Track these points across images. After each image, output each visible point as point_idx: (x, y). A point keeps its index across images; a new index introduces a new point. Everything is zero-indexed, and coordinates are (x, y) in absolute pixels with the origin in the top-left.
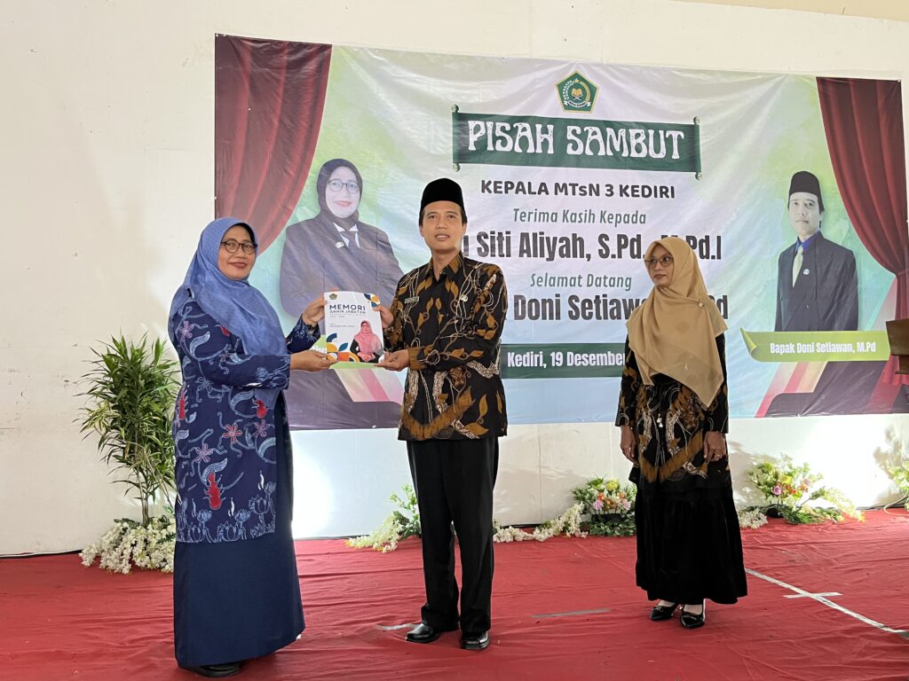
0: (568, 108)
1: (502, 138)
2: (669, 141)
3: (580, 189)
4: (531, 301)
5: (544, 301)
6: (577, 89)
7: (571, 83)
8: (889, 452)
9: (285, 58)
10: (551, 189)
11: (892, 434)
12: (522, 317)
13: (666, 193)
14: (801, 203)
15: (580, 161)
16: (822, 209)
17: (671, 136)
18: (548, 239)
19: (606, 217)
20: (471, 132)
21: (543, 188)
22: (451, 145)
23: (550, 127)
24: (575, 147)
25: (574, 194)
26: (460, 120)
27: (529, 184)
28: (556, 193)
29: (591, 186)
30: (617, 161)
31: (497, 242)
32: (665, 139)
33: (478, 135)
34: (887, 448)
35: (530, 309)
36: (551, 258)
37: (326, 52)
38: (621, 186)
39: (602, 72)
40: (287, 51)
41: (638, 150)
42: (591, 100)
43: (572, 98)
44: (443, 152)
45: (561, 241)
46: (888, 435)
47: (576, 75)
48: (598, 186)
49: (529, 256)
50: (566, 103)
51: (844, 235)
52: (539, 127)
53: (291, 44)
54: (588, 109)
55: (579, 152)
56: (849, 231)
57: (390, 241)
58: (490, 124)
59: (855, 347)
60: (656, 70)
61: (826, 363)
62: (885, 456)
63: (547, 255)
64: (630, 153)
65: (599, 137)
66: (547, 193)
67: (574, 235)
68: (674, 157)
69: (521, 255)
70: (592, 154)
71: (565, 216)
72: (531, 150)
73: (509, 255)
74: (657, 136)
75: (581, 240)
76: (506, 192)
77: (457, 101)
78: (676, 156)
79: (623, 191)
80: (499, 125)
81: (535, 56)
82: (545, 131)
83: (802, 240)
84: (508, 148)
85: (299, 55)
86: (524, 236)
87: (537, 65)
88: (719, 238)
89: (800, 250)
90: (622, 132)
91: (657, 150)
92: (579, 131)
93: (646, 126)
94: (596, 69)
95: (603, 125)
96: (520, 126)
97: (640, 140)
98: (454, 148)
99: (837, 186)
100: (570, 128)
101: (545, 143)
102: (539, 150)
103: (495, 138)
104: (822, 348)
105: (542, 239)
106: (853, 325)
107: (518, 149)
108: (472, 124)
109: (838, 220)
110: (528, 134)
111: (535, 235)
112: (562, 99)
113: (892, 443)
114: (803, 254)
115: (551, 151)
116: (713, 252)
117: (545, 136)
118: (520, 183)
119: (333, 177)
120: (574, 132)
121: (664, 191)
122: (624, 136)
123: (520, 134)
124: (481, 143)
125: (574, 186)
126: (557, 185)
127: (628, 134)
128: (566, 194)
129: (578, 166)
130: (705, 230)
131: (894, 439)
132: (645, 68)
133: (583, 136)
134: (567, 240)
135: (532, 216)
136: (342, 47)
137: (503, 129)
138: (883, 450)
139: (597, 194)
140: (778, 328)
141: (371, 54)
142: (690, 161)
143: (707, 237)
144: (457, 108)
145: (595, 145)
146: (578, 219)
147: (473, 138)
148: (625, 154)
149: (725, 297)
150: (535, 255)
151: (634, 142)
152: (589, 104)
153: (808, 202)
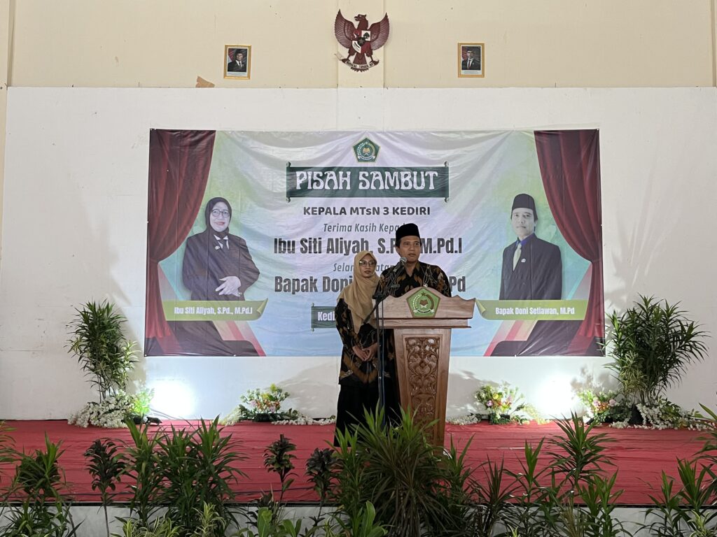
0: (359, 160)
1: (317, 181)
2: (427, 178)
3: (367, 211)
4: (334, 280)
5: (342, 280)
6: (367, 148)
7: (363, 145)
8: (583, 383)
9: (189, 140)
10: (348, 211)
11: (585, 370)
12: (328, 290)
13: (424, 212)
14: (521, 215)
15: (366, 194)
16: (536, 218)
17: (429, 175)
18: (345, 242)
19: (383, 227)
20: (298, 179)
21: (343, 211)
22: (285, 186)
23: (349, 173)
24: (364, 184)
25: (363, 214)
26: (291, 171)
27: (334, 208)
28: (351, 214)
29: (374, 209)
30: (391, 193)
31: (313, 244)
32: (425, 177)
33: (303, 180)
34: (581, 379)
35: (333, 285)
36: (347, 254)
37: (213, 135)
38: (394, 208)
39: (383, 136)
40: (190, 136)
41: (406, 185)
42: (376, 155)
43: (363, 154)
44: (280, 191)
45: (354, 243)
46: (583, 371)
47: (366, 140)
48: (378, 208)
49: (333, 252)
50: (359, 157)
51: (552, 236)
52: (341, 173)
53: (192, 131)
54: (373, 160)
55: (367, 187)
56: (556, 233)
57: (247, 244)
58: (310, 173)
59: (559, 311)
60: (421, 133)
61: (536, 321)
62: (580, 385)
63: (344, 252)
64: (400, 186)
65: (380, 178)
66: (345, 214)
67: (362, 239)
68: (430, 188)
69: (328, 252)
70: (375, 188)
71: (356, 227)
72: (336, 187)
73: (320, 252)
74: (419, 175)
75: (367, 242)
76: (320, 214)
77: (290, 160)
78: (432, 187)
79: (395, 211)
80: (316, 173)
81: (340, 129)
82: (345, 176)
83: (521, 239)
84: (321, 187)
85: (197, 138)
86: (330, 240)
87: (341, 135)
88: (460, 239)
89: (519, 246)
90: (396, 174)
91: (419, 184)
92: (367, 174)
93: (412, 169)
94: (379, 135)
95: (383, 170)
96: (329, 173)
97: (408, 178)
98: (287, 188)
99: (547, 203)
100: (361, 173)
101: (345, 183)
102: (341, 188)
103: (313, 181)
104: (533, 311)
105: (341, 242)
106: (557, 295)
107: (327, 187)
108: (298, 173)
109: (548, 225)
110: (334, 178)
111: (337, 240)
112: (357, 156)
113: (585, 376)
114: (521, 248)
115: (348, 188)
116: (456, 248)
117: (345, 179)
118: (329, 208)
119: (215, 208)
120: (364, 175)
121: (423, 210)
122: (397, 176)
123: (328, 178)
124: (304, 185)
125: (363, 209)
126: (352, 208)
127: (399, 175)
128: (358, 214)
129: (366, 196)
130: (451, 234)
131: (587, 374)
132: (413, 132)
133: (370, 178)
134: (357, 242)
135: (336, 228)
136: (221, 131)
137: (318, 176)
138: (579, 381)
139: (378, 213)
140: (501, 298)
141: (239, 135)
142: (442, 191)
143: (452, 239)
144: (290, 164)
145: (377, 183)
146: (365, 229)
147: (299, 182)
148: (397, 187)
149: (464, 278)
150: (337, 252)
151: (403, 180)
152: (374, 157)
153: (525, 214)
